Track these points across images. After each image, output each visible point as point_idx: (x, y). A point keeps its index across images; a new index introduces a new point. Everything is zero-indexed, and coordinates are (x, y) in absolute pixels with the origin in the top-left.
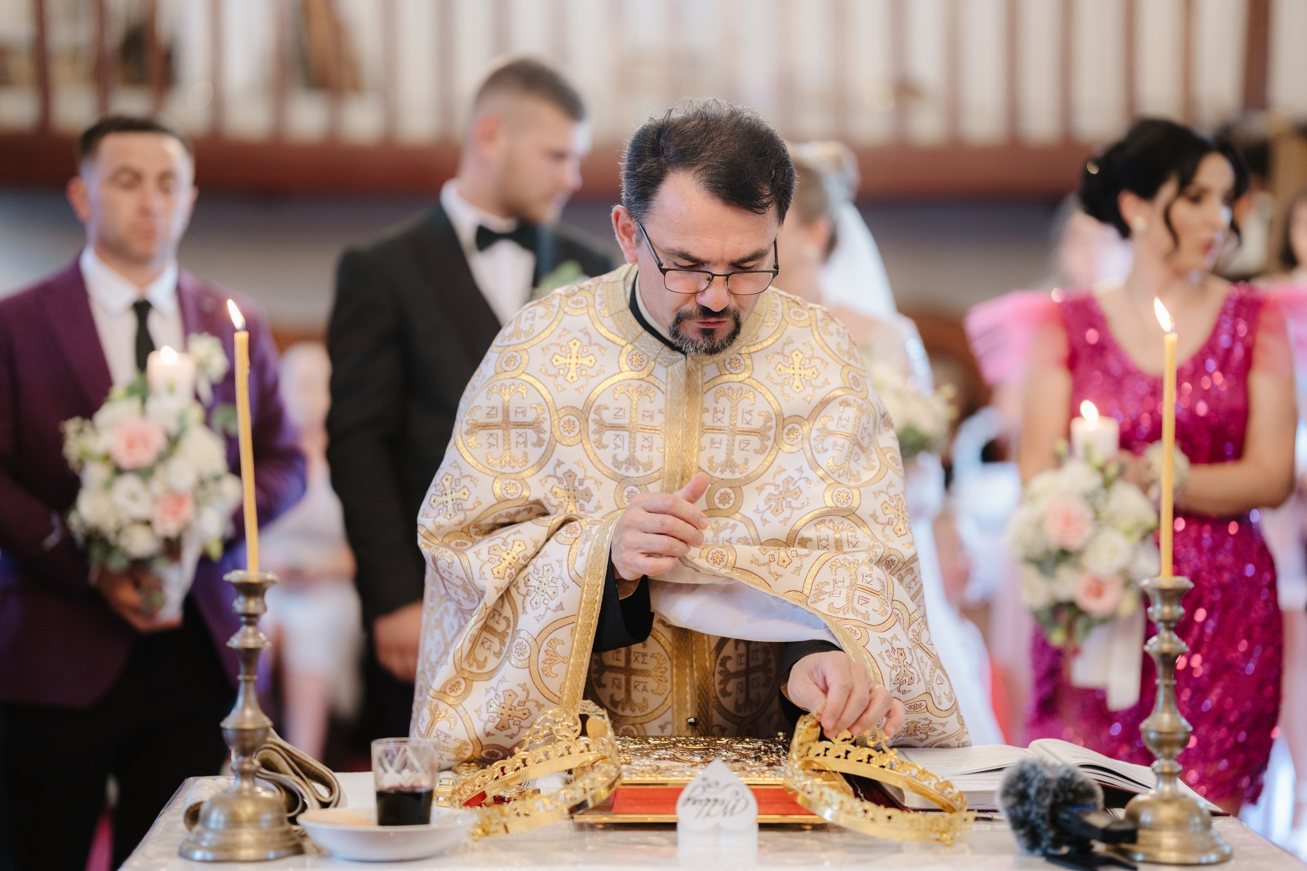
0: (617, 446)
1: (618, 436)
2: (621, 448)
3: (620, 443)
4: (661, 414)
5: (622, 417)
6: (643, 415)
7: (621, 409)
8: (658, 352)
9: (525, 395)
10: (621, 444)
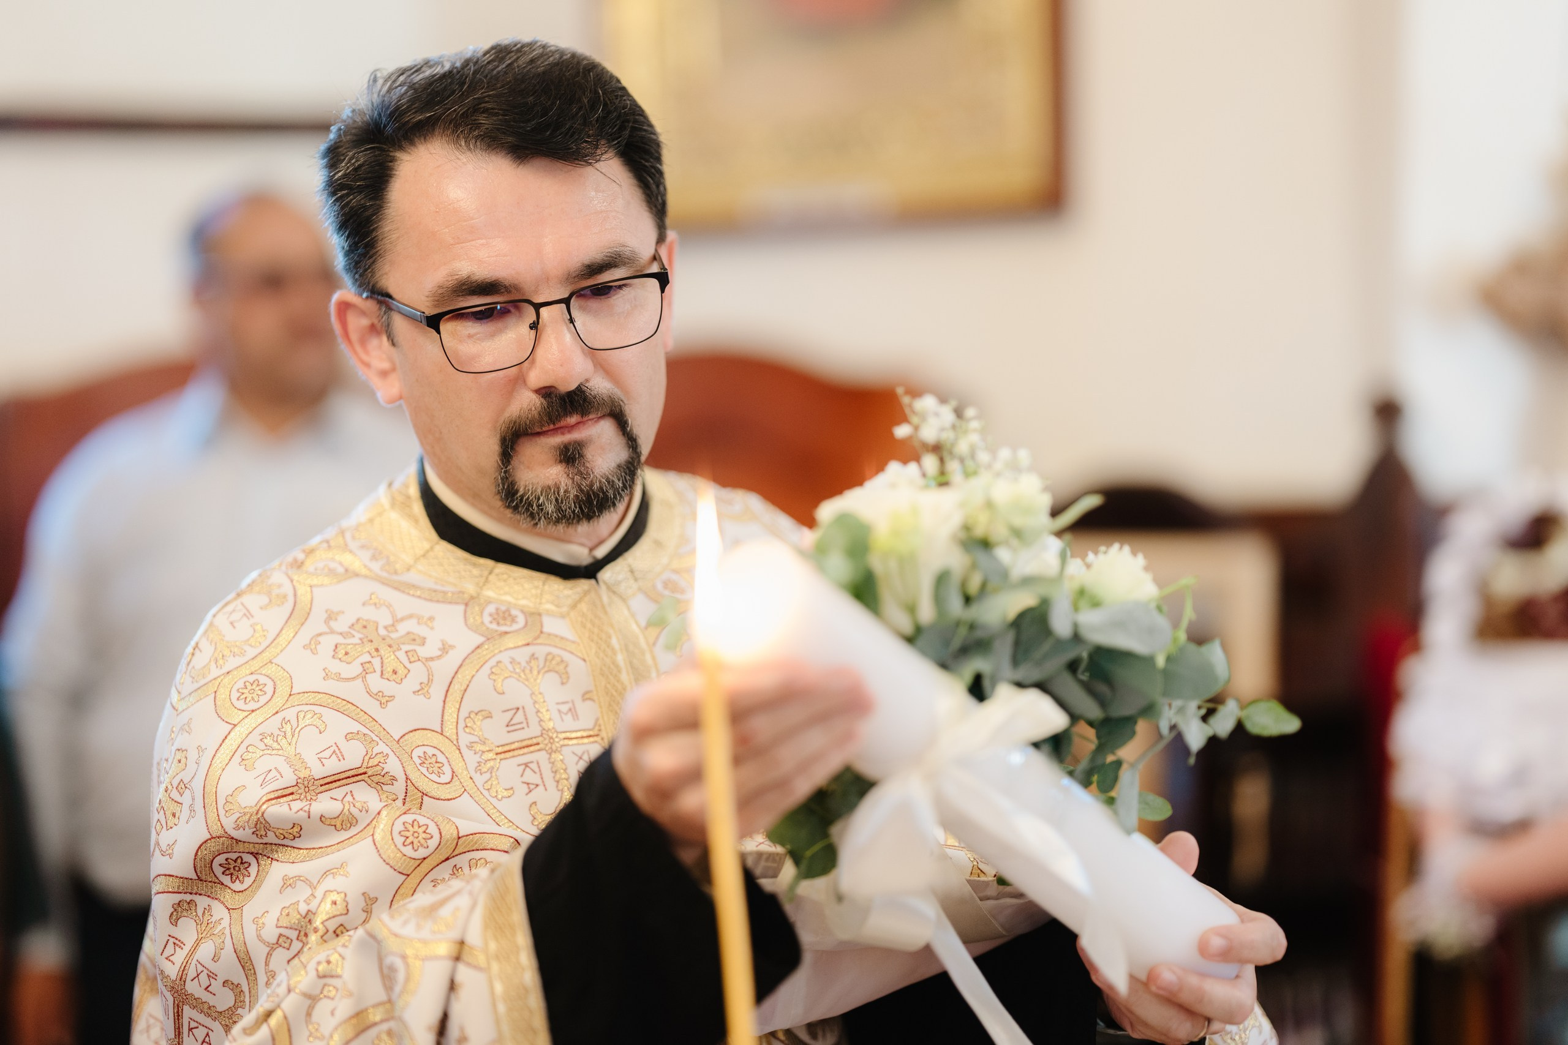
0: (530, 787)
1: (526, 765)
2: (541, 788)
3: (534, 779)
4: (589, 703)
5: (524, 725)
6: (559, 711)
7: (518, 709)
8: (539, 591)
9: (318, 723)
10: (539, 782)
